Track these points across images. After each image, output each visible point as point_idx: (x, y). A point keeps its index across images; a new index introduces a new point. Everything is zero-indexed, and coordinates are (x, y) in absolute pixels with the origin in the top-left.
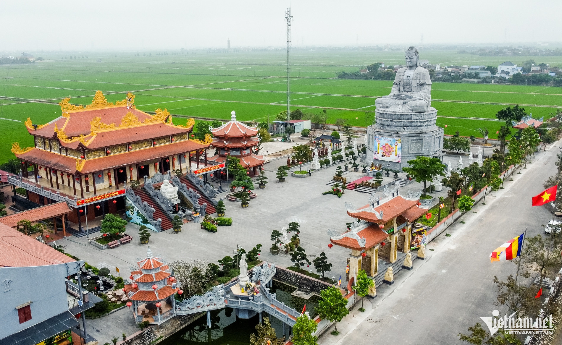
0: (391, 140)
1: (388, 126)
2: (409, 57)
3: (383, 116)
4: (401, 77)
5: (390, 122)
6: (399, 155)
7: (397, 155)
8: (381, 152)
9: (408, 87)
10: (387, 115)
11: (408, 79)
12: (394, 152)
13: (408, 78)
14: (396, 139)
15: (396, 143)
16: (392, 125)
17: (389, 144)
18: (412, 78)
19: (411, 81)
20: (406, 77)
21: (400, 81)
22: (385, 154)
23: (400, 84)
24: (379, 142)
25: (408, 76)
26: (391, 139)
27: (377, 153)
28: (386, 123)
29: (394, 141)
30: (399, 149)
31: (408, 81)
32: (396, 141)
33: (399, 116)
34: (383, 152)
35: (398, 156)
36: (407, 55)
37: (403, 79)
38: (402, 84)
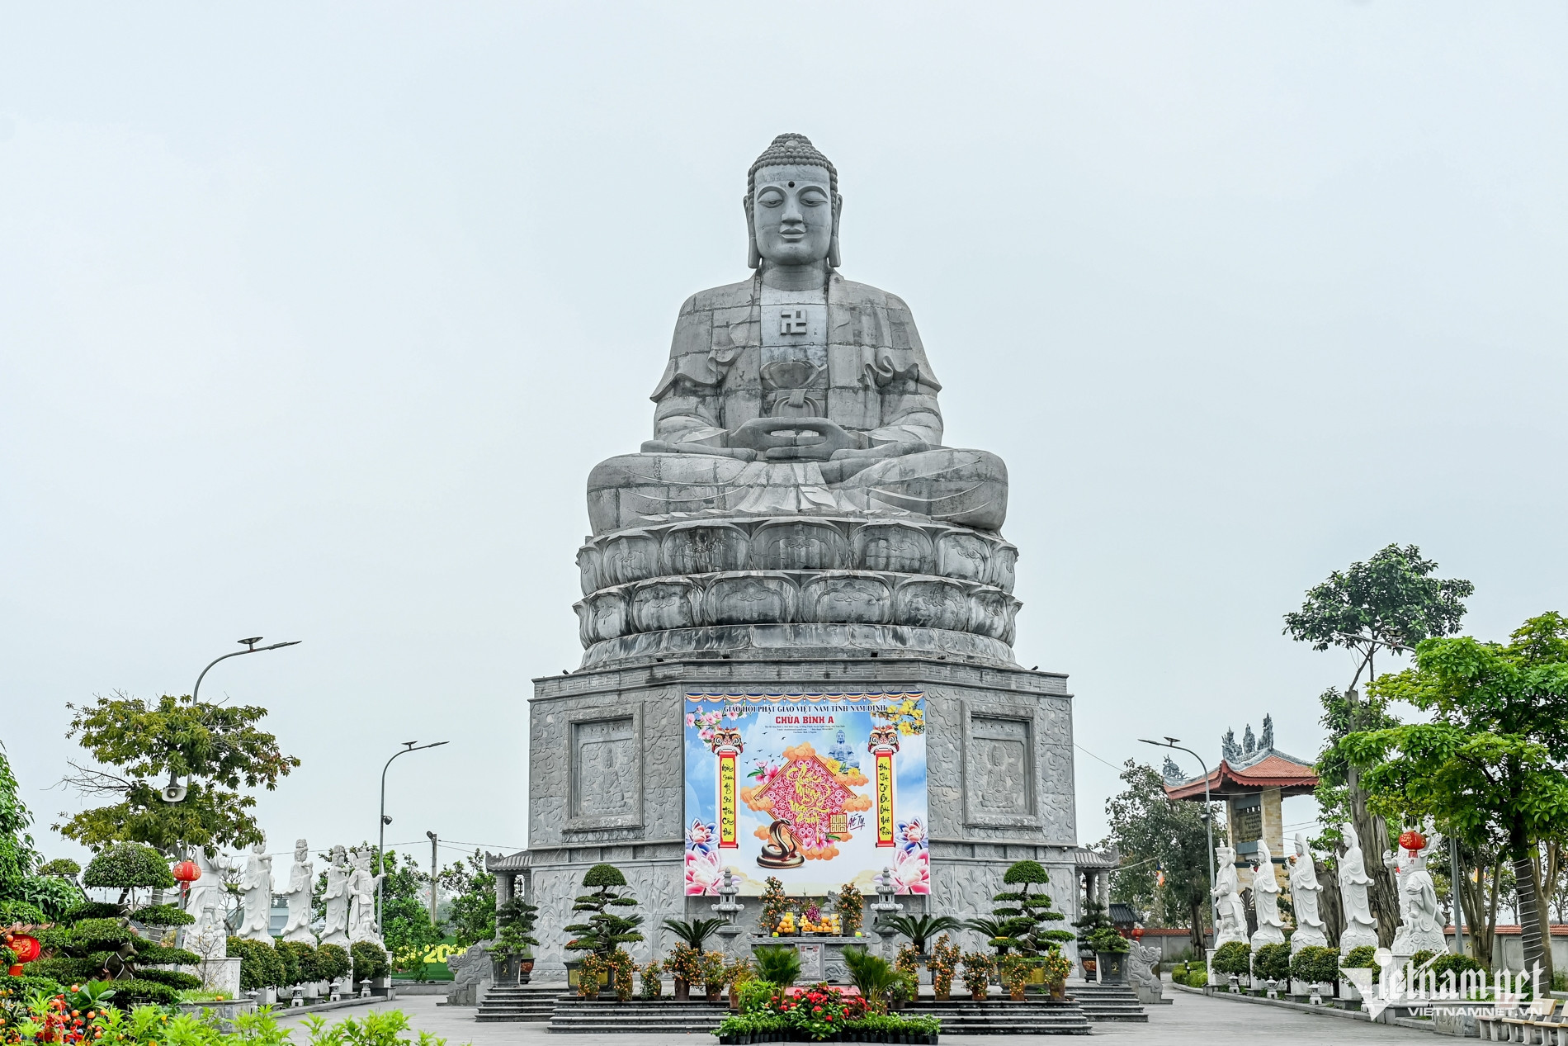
0: (838, 716)
1: (765, 622)
2: (799, 186)
3: (719, 548)
4: (739, 335)
5: (790, 592)
6: (916, 833)
7: (898, 835)
8: (751, 827)
9: (797, 395)
10: (762, 540)
11: (789, 340)
12: (871, 816)
13: (795, 334)
14: (878, 702)
15: (883, 735)
16: (807, 613)
17: (823, 754)
18: (820, 338)
19: (815, 354)
20: (771, 326)
21: (731, 363)
22: (786, 840)
23: (730, 383)
24: (728, 747)
25: (793, 321)
26: (837, 709)
27: (713, 846)
28: (747, 604)
29: (863, 721)
30: (908, 782)
31: (793, 355)
32: (881, 722)
33: (857, 540)
34: (774, 827)
35: (901, 845)
36: (779, 177)
37: (751, 343)
38: (750, 381)
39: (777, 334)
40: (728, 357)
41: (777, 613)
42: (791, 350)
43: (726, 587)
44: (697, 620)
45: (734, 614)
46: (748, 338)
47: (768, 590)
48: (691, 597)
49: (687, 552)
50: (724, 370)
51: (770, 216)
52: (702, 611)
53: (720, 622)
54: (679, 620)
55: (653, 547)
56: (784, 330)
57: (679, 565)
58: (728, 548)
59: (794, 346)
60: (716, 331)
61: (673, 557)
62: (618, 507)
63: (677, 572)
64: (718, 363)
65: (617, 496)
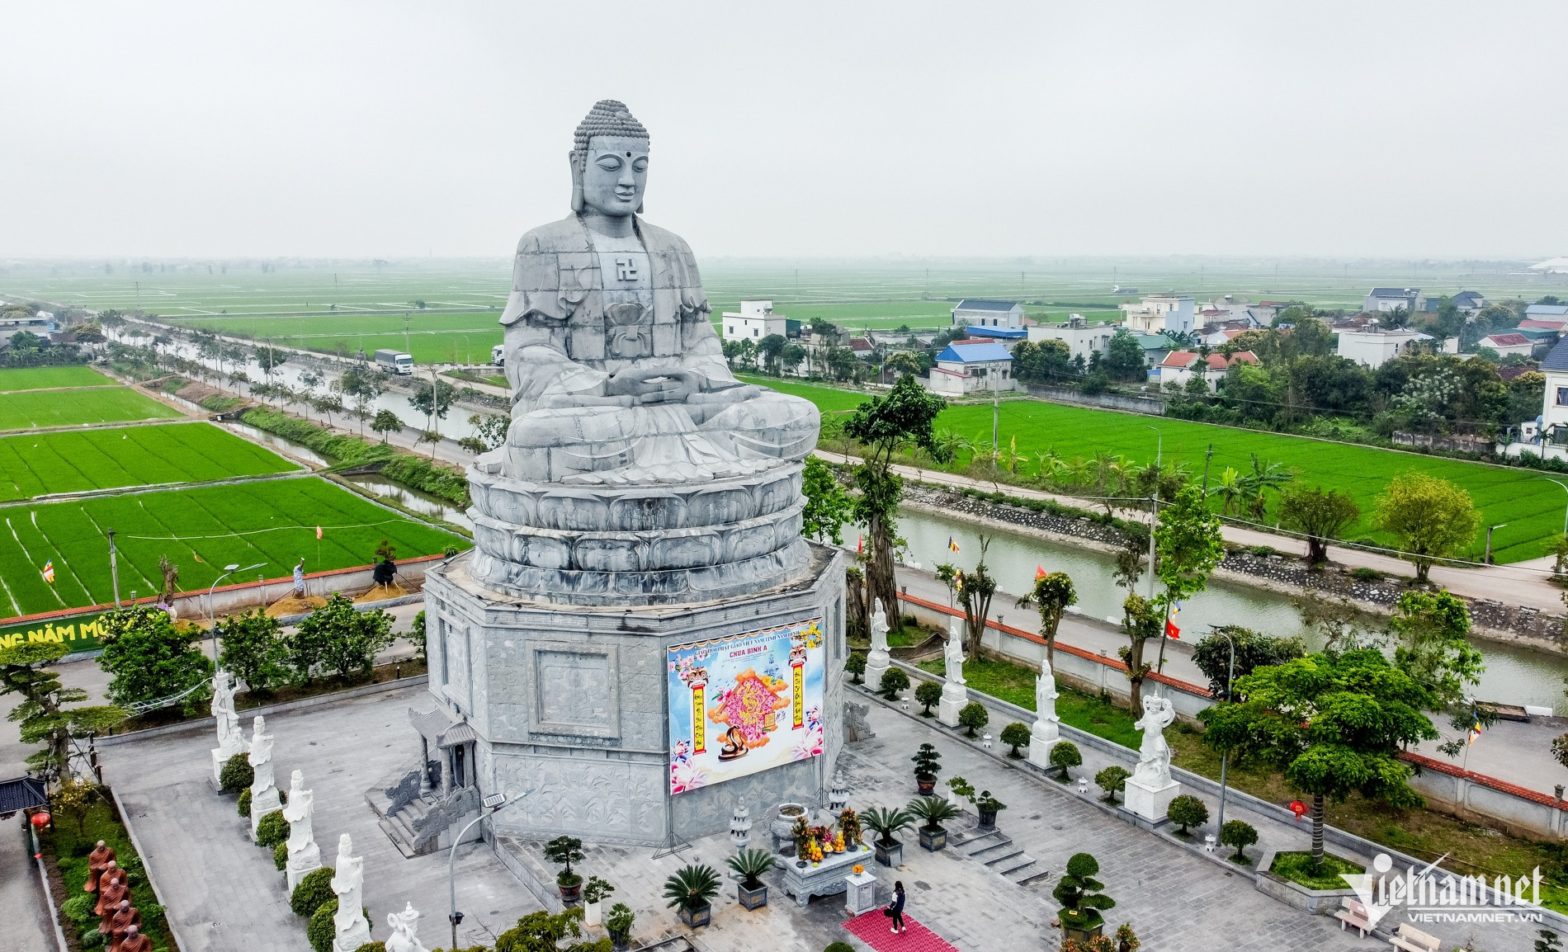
0: (770, 644)
1: (698, 568)
2: (635, 156)
3: (663, 514)
4: (586, 279)
5: (717, 543)
6: (815, 716)
7: (805, 718)
8: (714, 737)
9: (632, 331)
10: (696, 506)
11: (624, 285)
12: (789, 711)
13: (628, 281)
14: (795, 629)
15: (798, 652)
16: (730, 556)
17: (760, 674)
18: (647, 284)
19: (644, 296)
20: (609, 274)
21: (578, 303)
22: (737, 739)
23: (577, 319)
24: (698, 681)
25: (627, 269)
26: (769, 640)
27: (690, 755)
28: (685, 555)
29: (785, 644)
30: (812, 681)
31: (628, 298)
32: (796, 643)
34: (730, 732)
35: (807, 724)
36: (619, 146)
37: (595, 287)
38: (596, 319)
39: (615, 279)
40: (577, 297)
41: (707, 560)
42: (626, 293)
43: (669, 543)
44: (643, 566)
45: (675, 563)
46: (593, 282)
47: (702, 544)
48: (638, 550)
49: (635, 515)
50: (572, 308)
51: (608, 178)
52: (649, 562)
53: (661, 569)
54: (625, 566)
55: (601, 509)
56: (621, 277)
57: (627, 524)
58: (671, 512)
59: (628, 290)
60: (563, 274)
61: (622, 519)
62: (549, 463)
63: (623, 529)
64: (567, 302)
65: (549, 455)
